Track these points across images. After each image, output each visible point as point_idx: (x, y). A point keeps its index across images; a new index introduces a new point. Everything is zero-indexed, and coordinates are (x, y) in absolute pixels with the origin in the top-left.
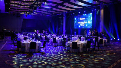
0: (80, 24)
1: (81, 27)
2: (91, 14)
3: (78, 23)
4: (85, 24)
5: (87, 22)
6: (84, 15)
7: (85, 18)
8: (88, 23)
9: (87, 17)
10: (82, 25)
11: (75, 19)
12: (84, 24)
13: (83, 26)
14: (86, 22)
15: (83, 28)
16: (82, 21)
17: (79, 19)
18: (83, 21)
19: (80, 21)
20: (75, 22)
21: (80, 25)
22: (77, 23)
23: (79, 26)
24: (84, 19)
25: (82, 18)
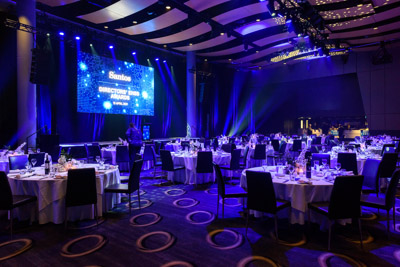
0: (112, 97)
1: (114, 106)
2: (151, 69)
3: (102, 89)
4: (132, 98)
5: (141, 92)
6: (126, 63)
7: (133, 78)
8: (141, 99)
9: (140, 77)
10: (121, 101)
11: (83, 66)
12: (128, 98)
13: (126, 104)
14: (136, 93)
15: (124, 111)
16: (119, 87)
17: (107, 74)
18: (123, 85)
19: (111, 83)
20: (85, 82)
21: (112, 101)
22: (94, 88)
23: (107, 105)
24: (129, 79)
25: (118, 72)
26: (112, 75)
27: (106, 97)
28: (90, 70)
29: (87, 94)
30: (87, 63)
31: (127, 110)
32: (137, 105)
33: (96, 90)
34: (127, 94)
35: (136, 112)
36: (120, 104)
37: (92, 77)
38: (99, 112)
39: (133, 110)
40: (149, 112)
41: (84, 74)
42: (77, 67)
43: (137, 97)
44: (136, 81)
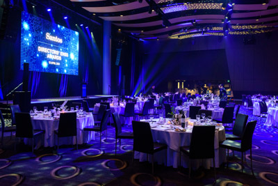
0: (49, 56)
1: (50, 66)
2: (77, 33)
3: (41, 49)
4: (63, 58)
5: (69, 54)
6: (59, 26)
7: (64, 40)
8: (69, 59)
9: (69, 39)
10: (55, 61)
11: (26, 26)
12: (60, 58)
13: (58, 64)
14: (66, 55)
15: (57, 70)
16: (54, 48)
18: (56, 46)
19: (48, 44)
21: (48, 60)
22: (34, 47)
23: (45, 64)
24: (60, 41)
25: (53, 34)
26: (49, 37)
27: (43, 56)
28: (32, 30)
29: (29, 52)
30: (29, 23)
31: (59, 69)
32: (67, 65)
33: (36, 50)
34: (59, 55)
35: (65, 71)
36: (54, 63)
37: (33, 37)
38: (38, 70)
39: (63, 69)
40: (74, 72)
41: (27, 33)
42: (21, 26)
43: (66, 58)
44: (66, 43)
